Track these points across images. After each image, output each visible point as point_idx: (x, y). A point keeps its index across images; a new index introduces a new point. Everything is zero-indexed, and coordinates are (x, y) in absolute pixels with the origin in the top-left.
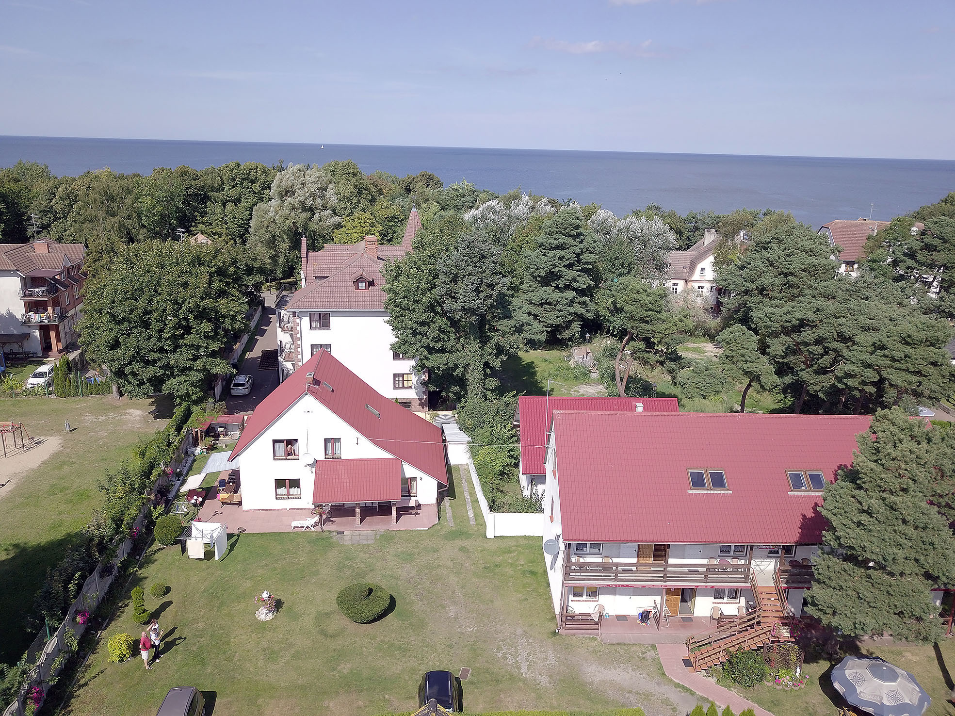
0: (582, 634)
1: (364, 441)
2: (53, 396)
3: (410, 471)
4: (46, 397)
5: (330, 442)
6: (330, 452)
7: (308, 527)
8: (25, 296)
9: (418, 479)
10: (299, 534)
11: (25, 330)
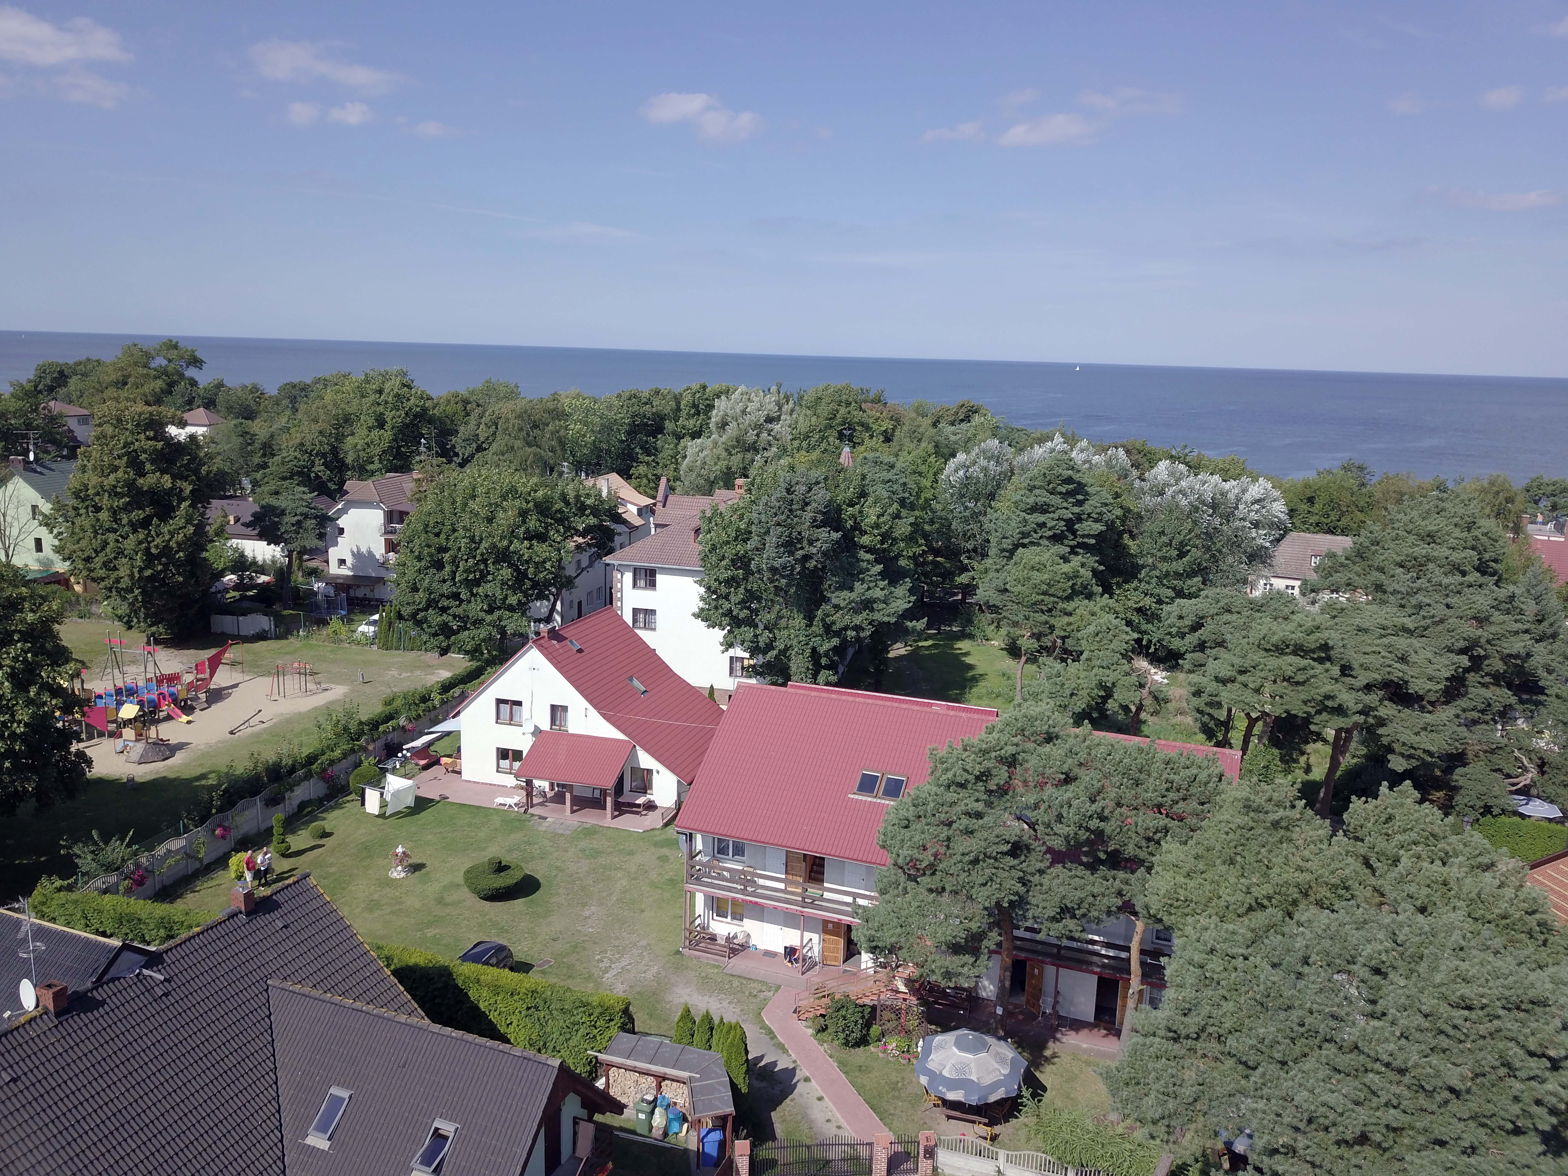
0: (708, 958)
1: (593, 713)
2: (375, 647)
3: (646, 760)
4: (368, 648)
5: (557, 712)
6: (558, 723)
7: (510, 806)
8: (386, 532)
9: (655, 773)
10: (501, 812)
11: (382, 573)
